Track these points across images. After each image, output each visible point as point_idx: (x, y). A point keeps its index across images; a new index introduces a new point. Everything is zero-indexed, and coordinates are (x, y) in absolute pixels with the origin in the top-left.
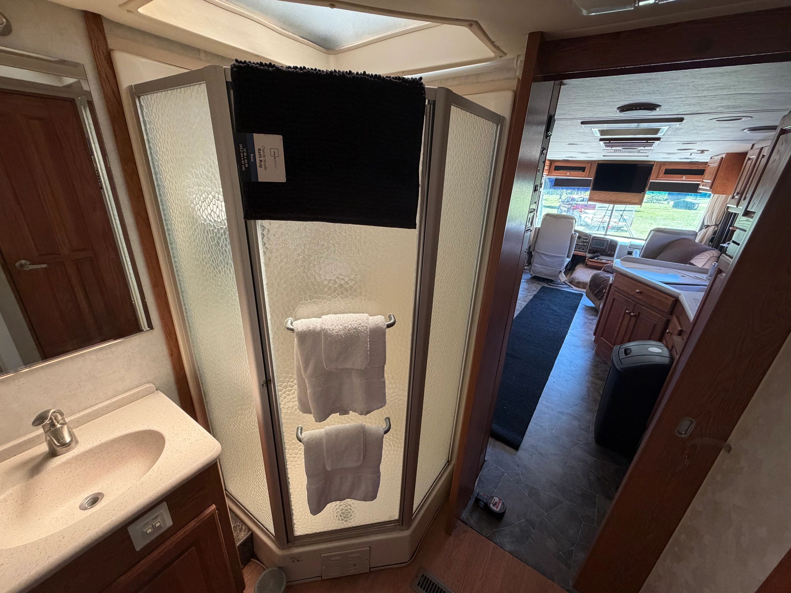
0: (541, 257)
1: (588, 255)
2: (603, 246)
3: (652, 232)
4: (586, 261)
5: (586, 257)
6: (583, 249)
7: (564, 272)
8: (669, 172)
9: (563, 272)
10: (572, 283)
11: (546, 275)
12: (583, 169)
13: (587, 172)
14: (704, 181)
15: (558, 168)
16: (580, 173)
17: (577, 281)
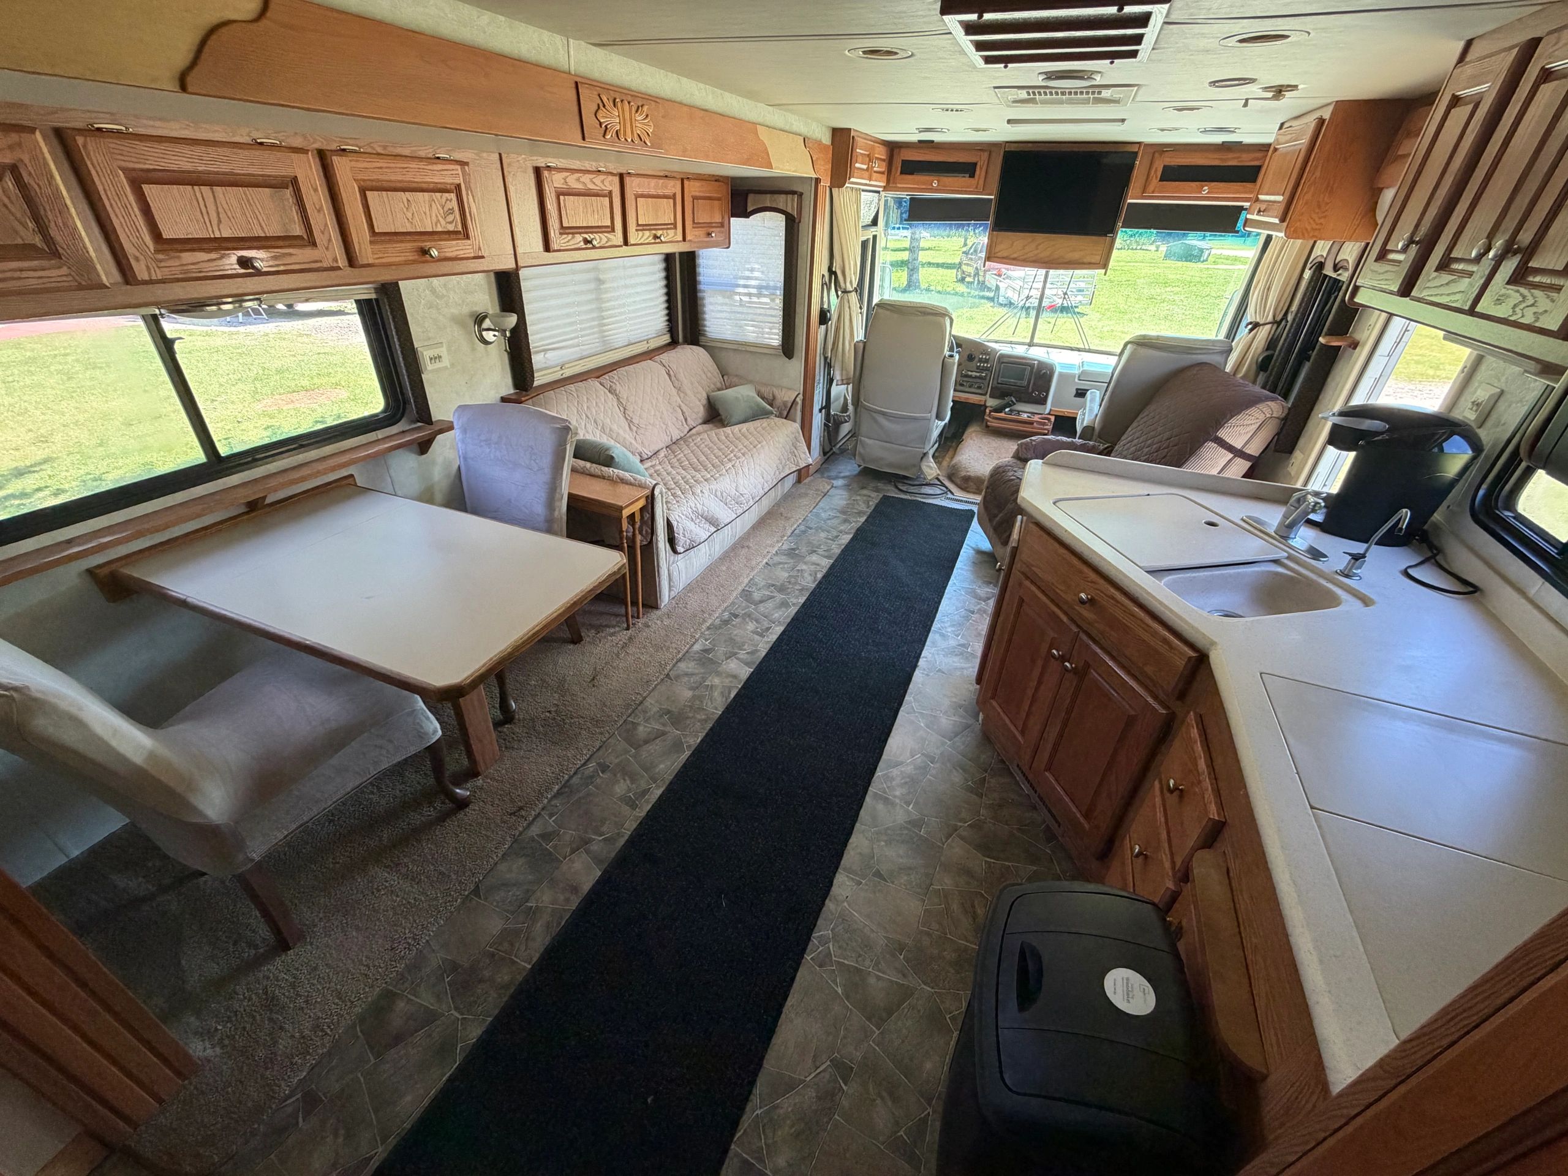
0: (876, 421)
1: (992, 403)
2: (1022, 379)
3: (1129, 346)
4: (987, 417)
5: (986, 407)
6: (979, 388)
7: (933, 456)
8: (1174, 174)
9: (930, 456)
10: (954, 479)
11: (890, 465)
12: (969, 169)
13: (979, 178)
14: (1262, 197)
15: (911, 168)
16: (962, 180)
17: (963, 474)
